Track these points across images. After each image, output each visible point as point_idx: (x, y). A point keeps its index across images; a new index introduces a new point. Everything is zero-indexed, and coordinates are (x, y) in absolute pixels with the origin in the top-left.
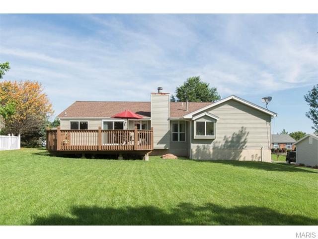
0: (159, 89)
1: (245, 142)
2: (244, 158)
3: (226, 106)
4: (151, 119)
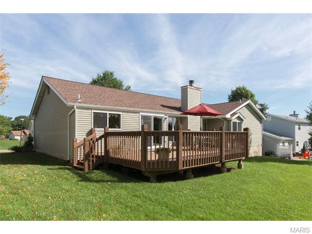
0: (191, 82)
3: (244, 108)
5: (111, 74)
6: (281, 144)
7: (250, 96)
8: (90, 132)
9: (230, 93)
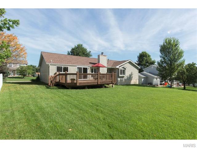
2: (132, 83)
5: (82, 45)
6: (155, 79)
7: (148, 56)
8: (55, 74)
9: (138, 55)
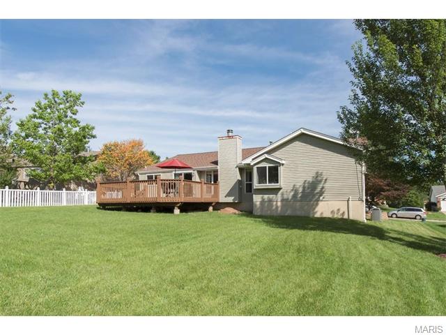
0: (229, 131)
1: (321, 193)
2: (322, 214)
3: (297, 143)
4: (219, 167)
